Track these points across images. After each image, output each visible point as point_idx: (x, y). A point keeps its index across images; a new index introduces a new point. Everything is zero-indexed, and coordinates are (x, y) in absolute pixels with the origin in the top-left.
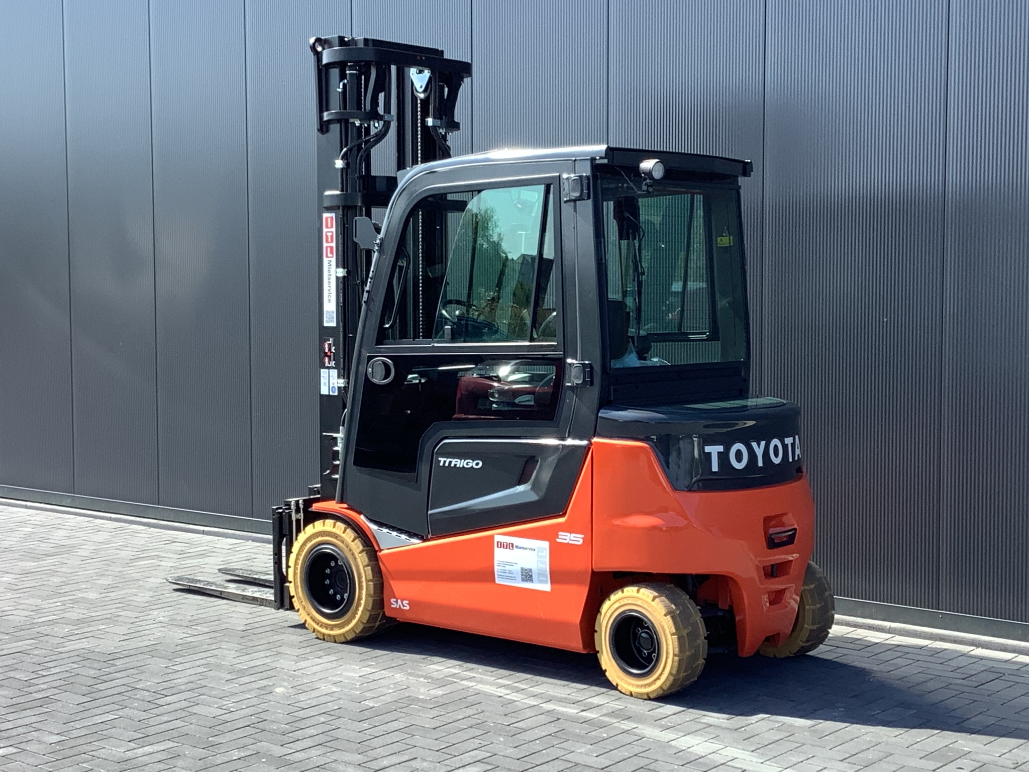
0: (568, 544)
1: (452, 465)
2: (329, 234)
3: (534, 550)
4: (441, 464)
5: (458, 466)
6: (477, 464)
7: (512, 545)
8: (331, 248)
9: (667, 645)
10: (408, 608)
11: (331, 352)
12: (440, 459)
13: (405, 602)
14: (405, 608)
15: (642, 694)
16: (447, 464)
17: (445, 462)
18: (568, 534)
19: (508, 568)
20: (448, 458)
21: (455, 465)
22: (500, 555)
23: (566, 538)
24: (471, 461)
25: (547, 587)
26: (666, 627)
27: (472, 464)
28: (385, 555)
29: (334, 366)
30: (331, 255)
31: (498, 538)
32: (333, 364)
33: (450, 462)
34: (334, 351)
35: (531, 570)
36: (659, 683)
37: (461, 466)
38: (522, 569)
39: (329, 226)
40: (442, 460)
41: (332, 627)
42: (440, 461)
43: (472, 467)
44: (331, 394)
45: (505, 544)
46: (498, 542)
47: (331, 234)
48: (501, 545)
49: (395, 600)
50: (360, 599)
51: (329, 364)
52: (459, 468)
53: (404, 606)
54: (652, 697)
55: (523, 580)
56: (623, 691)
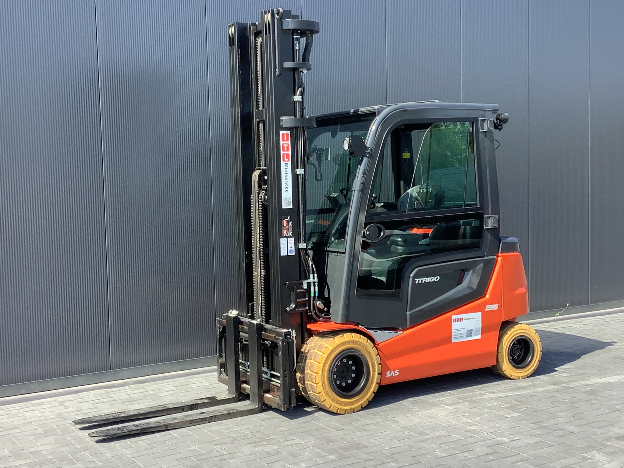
0: (491, 310)
1: (423, 282)
2: (286, 145)
3: (474, 318)
4: (417, 283)
5: (426, 282)
6: (437, 279)
7: (462, 318)
8: (288, 155)
9: (537, 347)
10: (398, 373)
11: (289, 226)
12: (416, 280)
13: (396, 372)
14: (396, 375)
15: (525, 376)
16: (420, 282)
17: (419, 281)
18: (491, 306)
19: (460, 332)
20: (420, 278)
21: (425, 281)
22: (455, 326)
23: (491, 307)
24: (433, 277)
25: (479, 337)
26: (536, 339)
27: (434, 279)
28: (382, 346)
29: (291, 235)
30: (287, 160)
31: (454, 317)
32: (290, 234)
33: (422, 280)
34: (291, 225)
35: (472, 330)
36: (533, 368)
37: (428, 281)
38: (467, 330)
39: (285, 139)
40: (417, 280)
41: (352, 403)
42: (416, 281)
43: (434, 281)
44: (289, 254)
45: (458, 319)
46: (454, 319)
47: (287, 145)
48: (456, 320)
49: (389, 372)
50: (373, 378)
51: (288, 234)
52: (427, 282)
53: (395, 373)
54: (529, 376)
55: (467, 336)
56: (514, 378)
